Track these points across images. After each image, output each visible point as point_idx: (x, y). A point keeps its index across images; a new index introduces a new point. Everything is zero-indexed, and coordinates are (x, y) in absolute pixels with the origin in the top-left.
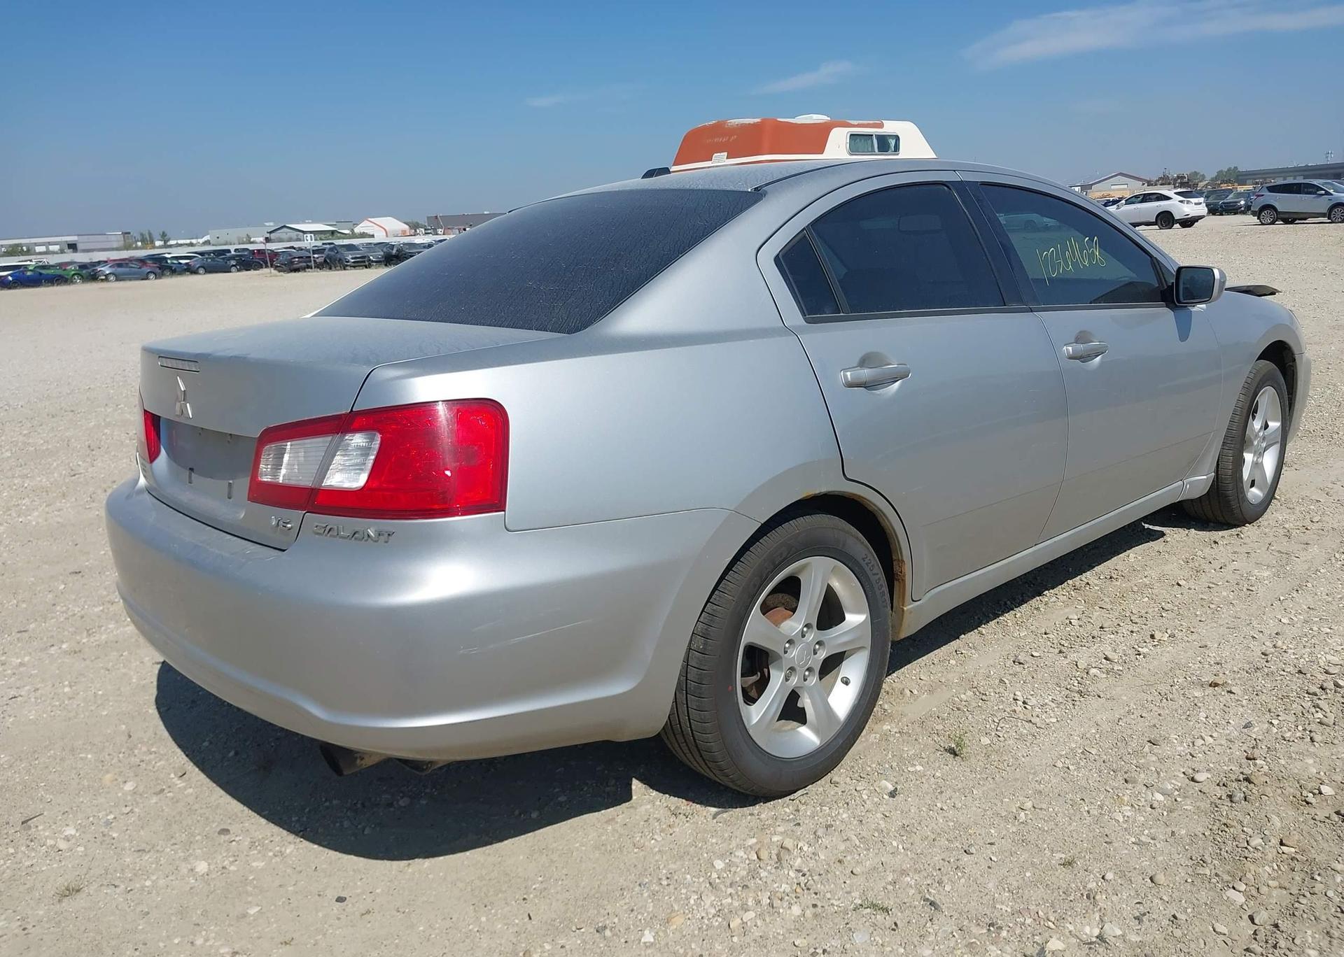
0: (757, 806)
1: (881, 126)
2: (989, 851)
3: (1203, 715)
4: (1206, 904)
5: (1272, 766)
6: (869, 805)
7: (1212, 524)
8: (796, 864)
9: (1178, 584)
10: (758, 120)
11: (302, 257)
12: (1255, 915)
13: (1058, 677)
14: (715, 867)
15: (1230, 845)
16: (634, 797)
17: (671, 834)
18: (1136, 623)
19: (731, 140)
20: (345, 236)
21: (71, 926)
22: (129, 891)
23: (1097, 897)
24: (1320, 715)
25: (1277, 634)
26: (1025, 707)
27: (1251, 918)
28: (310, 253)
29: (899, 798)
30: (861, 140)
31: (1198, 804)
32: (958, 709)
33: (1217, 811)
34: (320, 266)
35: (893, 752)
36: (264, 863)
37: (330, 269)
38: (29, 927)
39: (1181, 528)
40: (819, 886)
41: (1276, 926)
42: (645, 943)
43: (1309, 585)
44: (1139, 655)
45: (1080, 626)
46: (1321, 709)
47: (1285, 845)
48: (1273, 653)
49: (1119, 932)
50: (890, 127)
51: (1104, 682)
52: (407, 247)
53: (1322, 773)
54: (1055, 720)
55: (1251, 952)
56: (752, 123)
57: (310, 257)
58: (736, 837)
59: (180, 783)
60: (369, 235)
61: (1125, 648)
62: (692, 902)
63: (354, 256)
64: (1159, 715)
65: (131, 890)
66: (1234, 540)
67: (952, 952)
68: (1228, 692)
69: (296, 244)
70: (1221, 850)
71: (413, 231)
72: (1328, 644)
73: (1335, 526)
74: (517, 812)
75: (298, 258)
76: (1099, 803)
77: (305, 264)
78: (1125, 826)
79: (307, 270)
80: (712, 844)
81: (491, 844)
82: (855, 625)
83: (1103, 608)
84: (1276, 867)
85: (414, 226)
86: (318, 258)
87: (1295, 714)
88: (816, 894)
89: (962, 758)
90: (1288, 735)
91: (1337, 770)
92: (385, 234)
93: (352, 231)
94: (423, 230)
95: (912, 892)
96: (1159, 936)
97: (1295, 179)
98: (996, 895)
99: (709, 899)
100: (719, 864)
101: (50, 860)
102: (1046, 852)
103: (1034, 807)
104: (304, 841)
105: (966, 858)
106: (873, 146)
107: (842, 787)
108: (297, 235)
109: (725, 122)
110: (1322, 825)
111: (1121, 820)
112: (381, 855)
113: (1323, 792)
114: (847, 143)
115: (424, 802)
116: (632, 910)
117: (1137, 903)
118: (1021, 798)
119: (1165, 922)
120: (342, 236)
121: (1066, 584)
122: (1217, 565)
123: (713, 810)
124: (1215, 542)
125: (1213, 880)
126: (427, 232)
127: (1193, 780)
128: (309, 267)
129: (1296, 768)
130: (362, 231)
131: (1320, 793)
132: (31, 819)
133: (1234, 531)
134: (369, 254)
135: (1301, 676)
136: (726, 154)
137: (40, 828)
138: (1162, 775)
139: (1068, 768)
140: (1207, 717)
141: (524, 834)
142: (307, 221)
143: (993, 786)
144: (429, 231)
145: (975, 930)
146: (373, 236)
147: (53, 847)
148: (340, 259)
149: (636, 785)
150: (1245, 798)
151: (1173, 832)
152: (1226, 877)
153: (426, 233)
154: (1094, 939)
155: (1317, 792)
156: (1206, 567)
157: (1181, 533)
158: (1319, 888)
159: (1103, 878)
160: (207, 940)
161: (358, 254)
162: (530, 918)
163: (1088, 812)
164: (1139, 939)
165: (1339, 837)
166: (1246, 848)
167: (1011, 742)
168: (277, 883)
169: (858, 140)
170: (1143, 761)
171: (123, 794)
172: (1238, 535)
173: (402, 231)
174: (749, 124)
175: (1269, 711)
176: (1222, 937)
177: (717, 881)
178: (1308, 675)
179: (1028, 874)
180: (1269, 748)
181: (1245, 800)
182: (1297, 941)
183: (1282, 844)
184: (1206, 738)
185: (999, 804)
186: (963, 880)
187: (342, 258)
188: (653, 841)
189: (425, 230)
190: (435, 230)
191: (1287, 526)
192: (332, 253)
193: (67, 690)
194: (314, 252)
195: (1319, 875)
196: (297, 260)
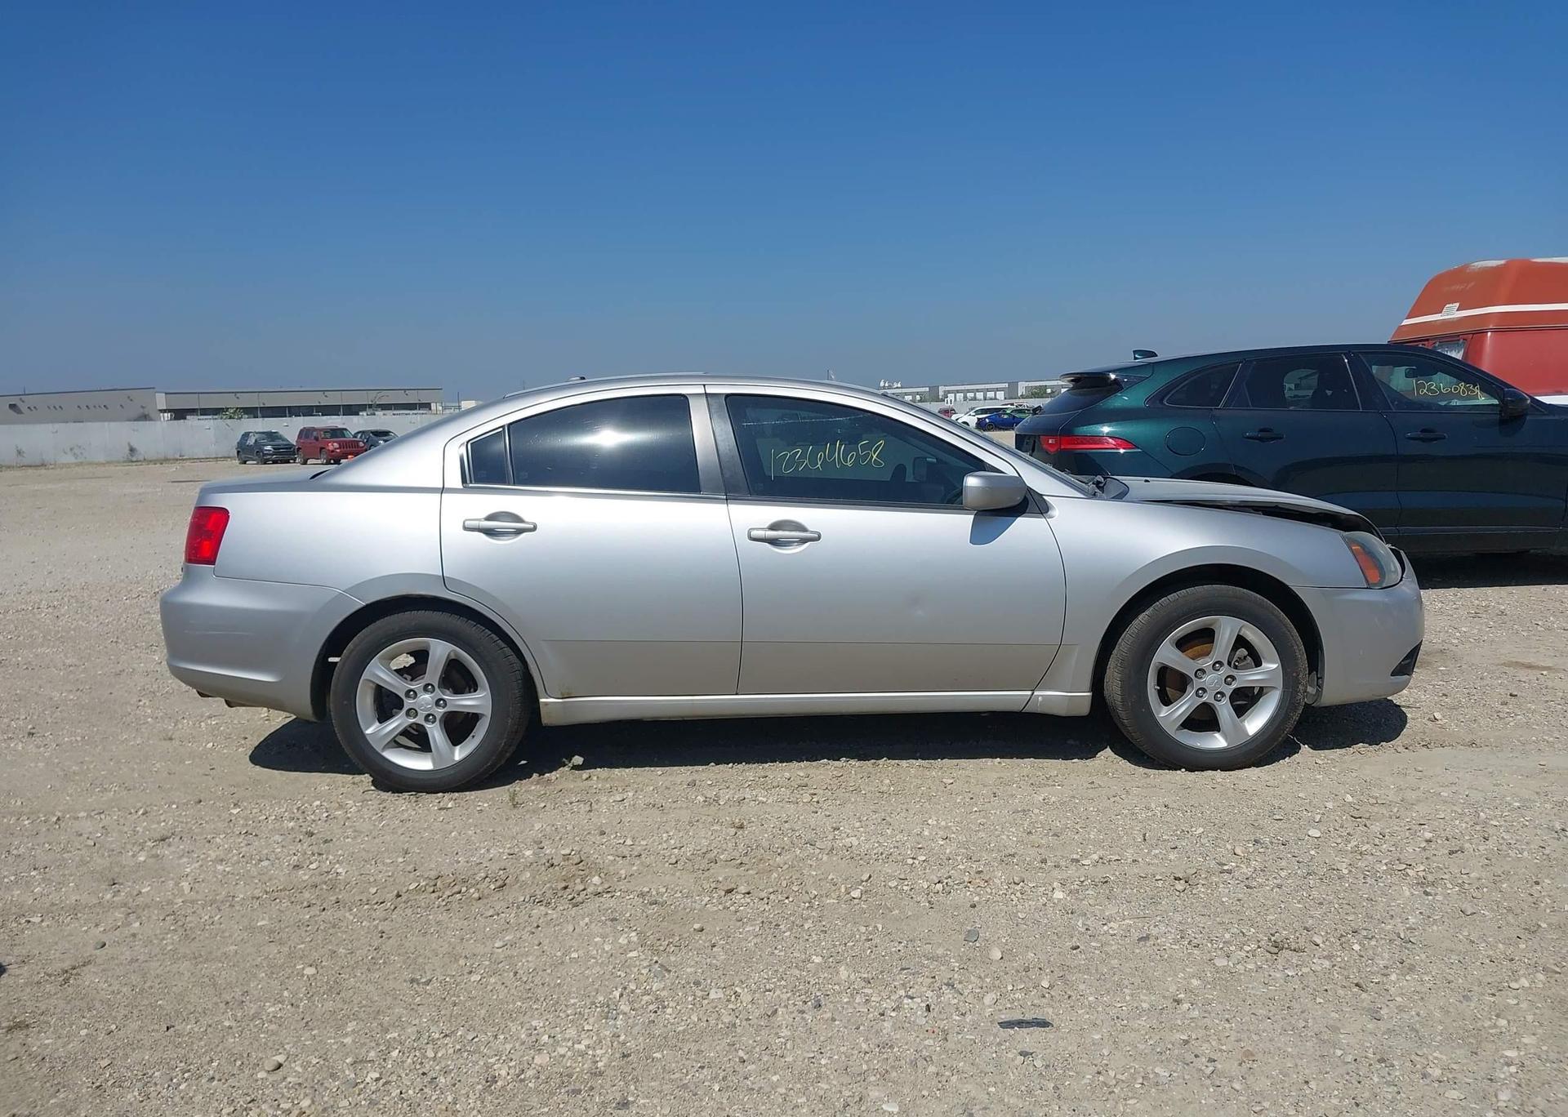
10: (1502, 262)
19: (1468, 288)
56: (1494, 265)
68: (733, 832)
109: (1466, 266)
136: (1458, 304)
174: (1492, 267)
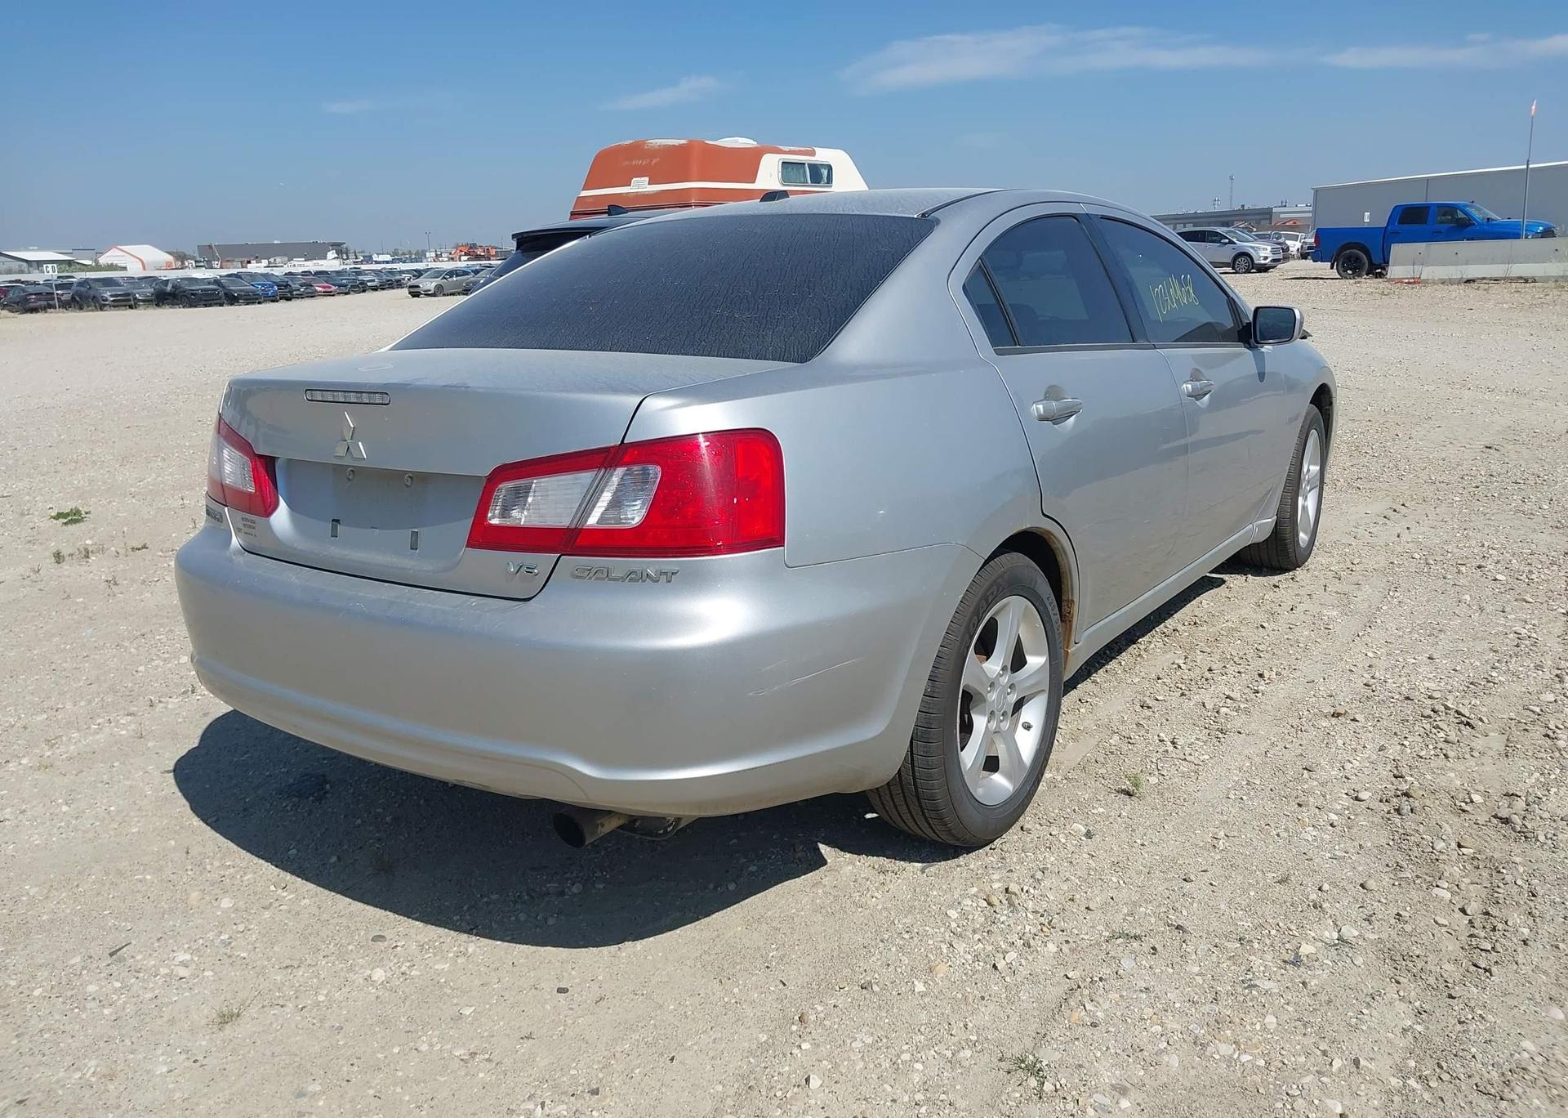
0: (961, 858)
1: (813, 153)
2: (1206, 877)
3: (1340, 742)
4: (1419, 902)
5: (1421, 782)
6: (1070, 848)
7: (1265, 569)
8: (1030, 906)
9: (1263, 627)
10: (683, 142)
11: (41, 294)
12: (1466, 907)
13: (1192, 718)
14: (950, 917)
15: (1416, 852)
16: (829, 861)
17: (888, 892)
18: (1240, 664)
19: (653, 164)
20: (85, 268)
21: (252, 1052)
22: (302, 1009)
23: (1324, 906)
24: (1442, 734)
25: (1370, 666)
26: (1175, 747)
27: (1463, 911)
28: (51, 287)
29: (1097, 838)
30: (793, 169)
31: (1371, 819)
32: (1112, 753)
33: (1391, 824)
34: (66, 305)
35: (1068, 797)
36: (448, 965)
37: (81, 308)
38: (200, 1058)
39: (1238, 574)
40: (1062, 924)
41: (1487, 913)
42: (919, 993)
43: (1379, 621)
44: (1258, 693)
45: (1189, 670)
46: (1442, 729)
47: (1463, 847)
48: (1375, 684)
49: (1356, 933)
50: (822, 155)
51: (1238, 721)
52: (187, 282)
53: (1466, 785)
54: (1208, 757)
55: (1476, 937)
56: (677, 144)
57: (53, 293)
58: (956, 888)
59: (288, 895)
60: (120, 267)
61: (1240, 688)
62: (945, 951)
63: (113, 293)
64: (1300, 745)
65: (305, 1007)
66: (1291, 584)
67: (1218, 966)
68: (1352, 720)
69: (23, 277)
70: (1410, 856)
71: (180, 263)
72: (1421, 673)
73: (1375, 567)
74: (711, 886)
75: (35, 294)
76: (1283, 827)
77: (45, 303)
78: (1316, 844)
79: (49, 310)
80: (935, 897)
81: (698, 919)
82: (1035, 670)
83: (1204, 652)
84: (1462, 868)
85: (181, 258)
86: (62, 295)
87: (1420, 735)
88: (1063, 931)
89: (1139, 798)
90: (1423, 754)
91: (1477, 781)
92: (141, 266)
93: (96, 261)
94: (193, 262)
95: (1153, 920)
96: (1393, 933)
97: (1185, 227)
98: (1233, 914)
99: (960, 947)
100: (953, 914)
101: (177, 989)
102: (1258, 873)
103: (1227, 836)
104: (481, 939)
105: (1188, 885)
106: (805, 176)
107: (1034, 832)
108: (20, 266)
109: (644, 142)
110: (1486, 828)
111: (1310, 839)
112: (582, 943)
113: (1474, 800)
114: (779, 172)
115: (601, 886)
116: (888, 965)
117: (1360, 907)
118: (1212, 829)
119: (1393, 921)
120: (83, 267)
121: (1154, 631)
122: (1286, 606)
123: (919, 865)
124: (1276, 586)
125: (1417, 882)
126: (198, 264)
127: (1357, 799)
128: (51, 306)
129: (1442, 781)
130: (110, 263)
131: (1472, 802)
132: (120, 949)
133: (1288, 575)
134: (135, 291)
135: (1409, 702)
136: (647, 179)
137: (139, 957)
138: (1328, 797)
139: (1242, 799)
140: (1344, 744)
141: (729, 906)
142: (31, 248)
143: (1179, 821)
144: (202, 264)
145: (1229, 945)
146: (125, 269)
147: (170, 975)
148: (94, 297)
149: (824, 849)
150: (1412, 810)
151: (1360, 845)
152: (1429, 879)
153: (197, 266)
154: (1337, 942)
155: (1468, 800)
156: (1279, 609)
157: (1240, 579)
158: (1509, 878)
159: (1320, 889)
160: (431, 1045)
161: (120, 290)
162: (784, 985)
163: (1278, 835)
164: (1377, 937)
165: (1505, 836)
166: (1432, 852)
167: (1177, 780)
168: (477, 982)
169: (790, 169)
170: (1306, 786)
171: (222, 912)
172: (1292, 579)
173: (167, 263)
174: (674, 146)
175: (1395, 734)
176: (1444, 929)
177: (959, 929)
178: (1416, 701)
179: (1252, 893)
180: (1410, 766)
181: (1412, 812)
182: (1510, 923)
183: (1460, 846)
184: (1354, 762)
185: (1193, 836)
186: (1195, 905)
187: (97, 295)
188: (874, 899)
189: (196, 262)
190: (210, 262)
191: (1333, 568)
192: (83, 289)
193: (65, 808)
194: (58, 287)
195: (1503, 868)
196: (34, 297)
